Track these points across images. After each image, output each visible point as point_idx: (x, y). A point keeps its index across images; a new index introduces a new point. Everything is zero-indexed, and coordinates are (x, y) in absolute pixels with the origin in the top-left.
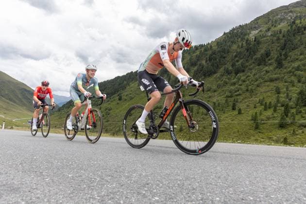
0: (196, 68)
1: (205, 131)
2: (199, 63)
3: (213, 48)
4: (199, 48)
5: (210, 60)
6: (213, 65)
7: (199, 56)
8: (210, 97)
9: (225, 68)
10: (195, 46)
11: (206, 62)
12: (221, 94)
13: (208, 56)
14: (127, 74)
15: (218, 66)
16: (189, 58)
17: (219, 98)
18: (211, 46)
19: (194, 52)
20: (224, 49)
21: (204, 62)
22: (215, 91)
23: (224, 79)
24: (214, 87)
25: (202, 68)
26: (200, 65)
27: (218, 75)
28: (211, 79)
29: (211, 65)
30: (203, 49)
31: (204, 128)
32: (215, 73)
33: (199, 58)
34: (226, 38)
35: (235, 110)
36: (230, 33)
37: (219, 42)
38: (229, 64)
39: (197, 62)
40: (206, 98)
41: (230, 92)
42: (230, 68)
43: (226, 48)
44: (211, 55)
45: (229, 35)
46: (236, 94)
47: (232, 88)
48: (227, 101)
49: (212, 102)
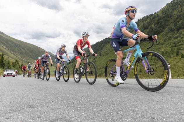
0: (147, 31)
2: (149, 27)
3: (160, 15)
4: (149, 17)
5: (158, 24)
6: (160, 27)
7: (149, 22)
8: (159, 48)
9: (169, 27)
10: (146, 16)
11: (155, 25)
12: (168, 45)
13: (156, 22)
14: (103, 40)
15: (163, 27)
16: (142, 25)
17: (166, 48)
18: (158, 14)
19: (146, 20)
20: (168, 15)
21: (153, 26)
22: (162, 44)
23: (169, 35)
24: (162, 41)
25: (152, 29)
26: (151, 28)
27: (164, 33)
29: (159, 27)
30: (152, 17)
32: (162, 32)
33: (149, 24)
34: (169, 7)
35: (179, 55)
36: (171, 3)
37: (163, 11)
38: (172, 24)
39: (148, 26)
40: (156, 49)
41: (174, 44)
42: (173, 27)
43: (169, 14)
44: (158, 20)
45: (171, 5)
46: (178, 44)
47: (176, 40)
48: (172, 50)
49: (161, 51)
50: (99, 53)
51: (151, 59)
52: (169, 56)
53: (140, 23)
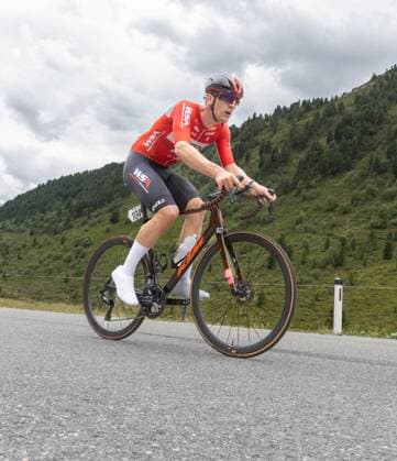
0: (303, 155)
1: (317, 308)
2: (311, 142)
3: (347, 108)
4: (313, 106)
5: (338, 137)
6: (343, 150)
7: (312, 126)
8: (334, 226)
9: (371, 158)
10: (304, 102)
11: (328, 140)
12: (361, 220)
13: (333, 129)
15: (355, 153)
16: (286, 129)
17: (355, 230)
18: (341, 105)
19: (301, 116)
20: (372, 113)
21: (323, 142)
22: (345, 212)
23: (369, 185)
24: (345, 203)
25: (319, 154)
26: (314, 147)
27: (353, 174)
28: (339, 182)
29: (340, 150)
30: (322, 112)
31: (317, 300)
32: (348, 168)
33: (311, 131)
34: (378, 88)
35: (390, 258)
36: (386, 76)
37: (359, 97)
38: (382, 149)
39: (307, 141)
40: (324, 227)
41: (382, 217)
42: (384, 160)
43: (375, 111)
44: (340, 126)
45: (385, 83)
46: (393, 221)
47: (386, 206)
48: (372, 236)
49: (336, 237)
50: (111, 210)
51: (303, 263)
52: (361, 258)
53: (282, 122)
